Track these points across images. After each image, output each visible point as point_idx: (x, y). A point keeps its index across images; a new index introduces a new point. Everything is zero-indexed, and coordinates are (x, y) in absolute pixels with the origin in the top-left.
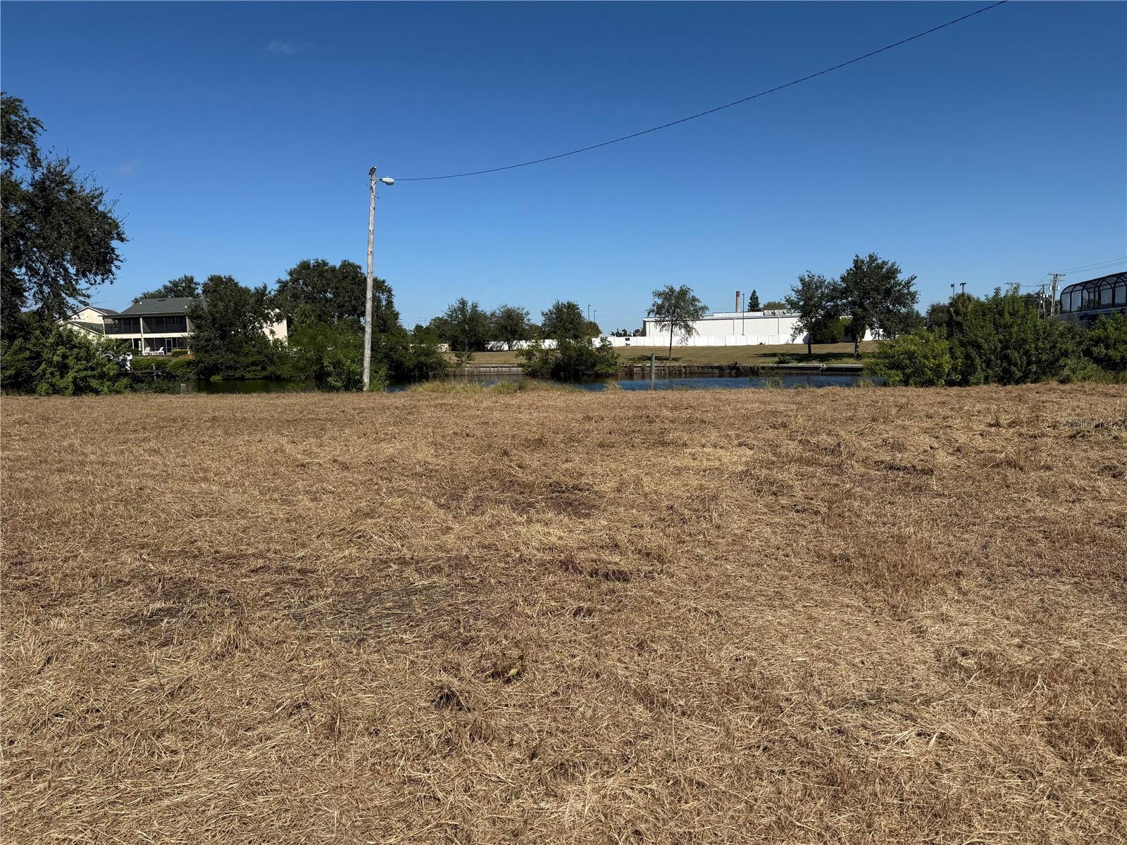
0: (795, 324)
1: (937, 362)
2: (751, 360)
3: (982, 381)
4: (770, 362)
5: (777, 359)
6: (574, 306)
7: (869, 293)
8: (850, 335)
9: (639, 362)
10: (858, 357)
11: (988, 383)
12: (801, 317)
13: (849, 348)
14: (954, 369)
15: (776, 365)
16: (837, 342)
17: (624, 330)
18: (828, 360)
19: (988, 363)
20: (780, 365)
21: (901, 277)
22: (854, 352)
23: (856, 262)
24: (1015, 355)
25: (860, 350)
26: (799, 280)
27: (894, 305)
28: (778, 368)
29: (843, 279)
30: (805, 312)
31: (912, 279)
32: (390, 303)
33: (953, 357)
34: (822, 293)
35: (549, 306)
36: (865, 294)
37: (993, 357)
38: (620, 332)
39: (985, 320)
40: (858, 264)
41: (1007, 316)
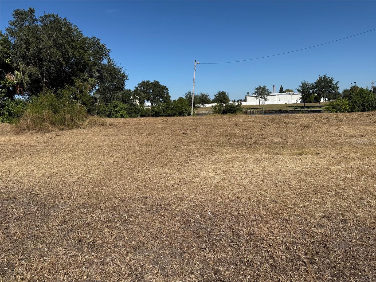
0: (300, 97)
1: (345, 107)
2: (286, 108)
3: (357, 111)
4: (292, 109)
5: (294, 108)
6: (224, 92)
7: (324, 87)
8: (316, 100)
9: (249, 110)
10: (320, 107)
11: (359, 112)
12: (302, 95)
13: (317, 104)
14: (350, 108)
15: (294, 110)
16: (311, 103)
17: (234, 100)
18: (310, 108)
19: (359, 107)
20: (295, 110)
21: (334, 82)
22: (318, 105)
23: (319, 77)
24: (366, 105)
25: (321, 105)
26: (301, 83)
27: (331, 91)
28: (294, 111)
29: (315, 83)
30: (303, 93)
31: (338, 82)
32: (168, 93)
33: (349, 105)
34: (309, 87)
35: (216, 93)
36: (322, 88)
37: (360, 105)
38: (233, 100)
39: (358, 96)
40: (320, 78)
41: (364, 95)
